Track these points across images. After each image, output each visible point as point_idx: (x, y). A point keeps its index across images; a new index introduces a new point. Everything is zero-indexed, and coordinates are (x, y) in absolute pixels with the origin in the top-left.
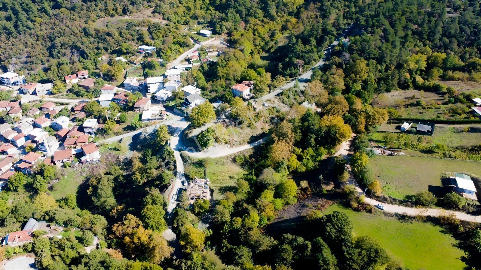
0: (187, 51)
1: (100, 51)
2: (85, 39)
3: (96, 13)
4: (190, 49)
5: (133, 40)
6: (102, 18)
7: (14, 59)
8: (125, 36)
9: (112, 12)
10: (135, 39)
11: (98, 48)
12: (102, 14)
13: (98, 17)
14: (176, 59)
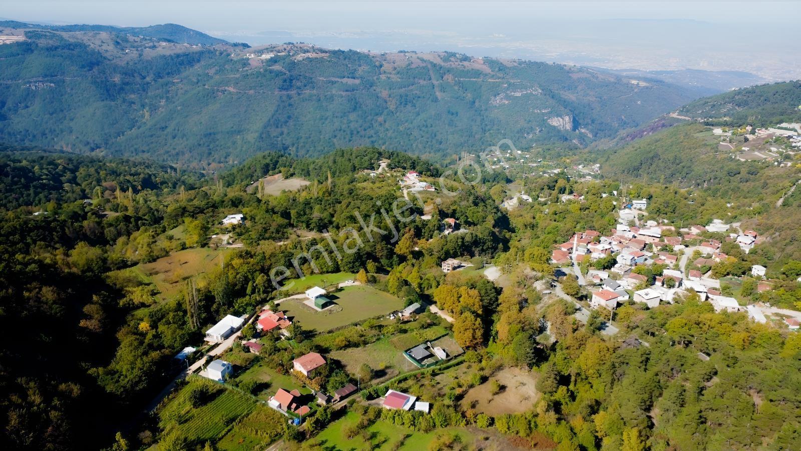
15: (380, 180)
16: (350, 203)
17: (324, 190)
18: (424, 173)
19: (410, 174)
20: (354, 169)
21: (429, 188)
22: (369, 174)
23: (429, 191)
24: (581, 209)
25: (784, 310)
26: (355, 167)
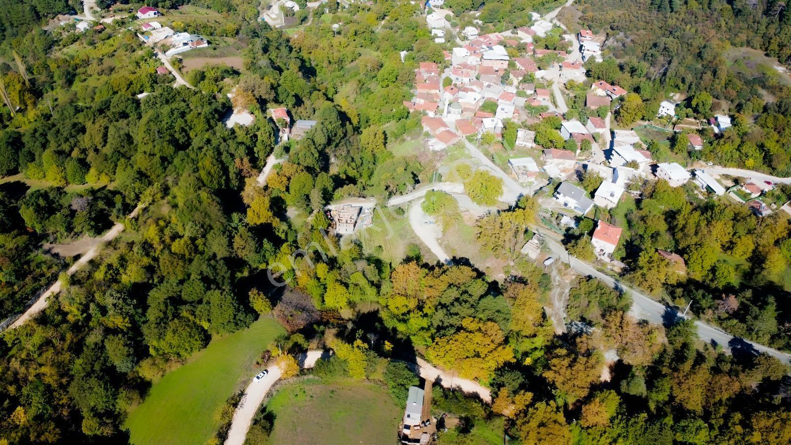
0: (763, 172)
1: (681, 85)
2: (690, 59)
3: (752, 34)
4: (771, 174)
5: (732, 101)
6: (752, 47)
7: (622, 34)
8: (729, 89)
9: (774, 46)
10: (737, 102)
11: (683, 81)
12: (758, 41)
13: (748, 43)
14: (725, 166)
15: (103, 35)
16: (107, 128)
17: (18, 87)
18: (160, 5)
19: (144, 12)
20: (38, 17)
21: (198, 43)
22: (74, 26)
23: (200, 49)
24: (377, 19)
25: (731, 169)
26: (37, 13)
